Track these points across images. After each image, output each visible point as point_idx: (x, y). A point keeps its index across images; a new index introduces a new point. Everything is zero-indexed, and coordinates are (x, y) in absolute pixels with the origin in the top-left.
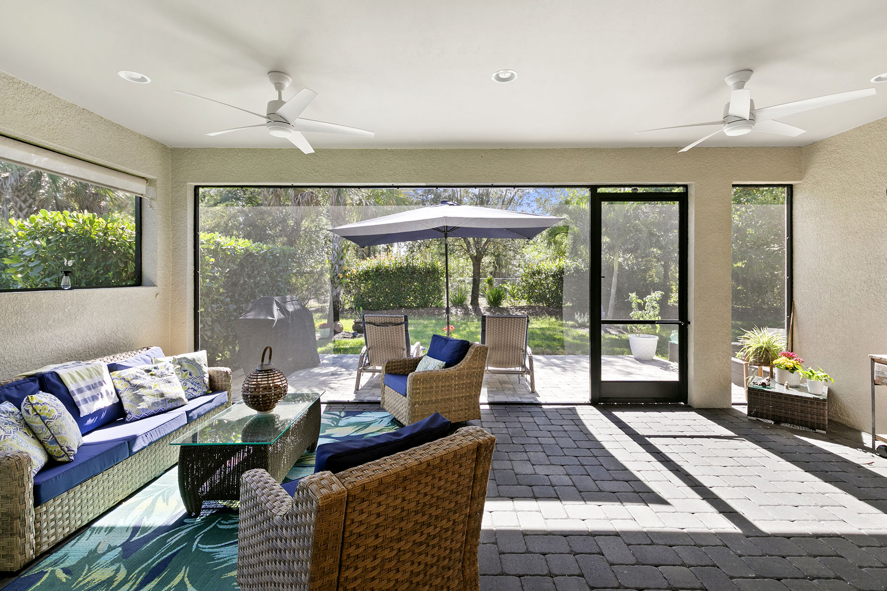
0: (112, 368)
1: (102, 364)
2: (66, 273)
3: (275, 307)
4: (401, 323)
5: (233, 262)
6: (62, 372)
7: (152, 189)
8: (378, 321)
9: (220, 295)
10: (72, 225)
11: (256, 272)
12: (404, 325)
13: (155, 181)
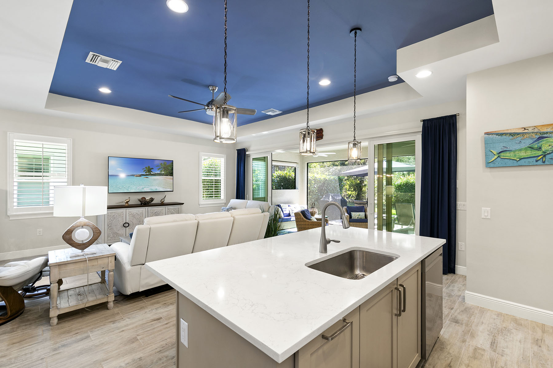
0: (289, 206)
1: (287, 205)
2: (282, 186)
3: (331, 197)
4: (366, 204)
5: (321, 183)
6: (281, 204)
7: (298, 165)
8: (358, 203)
9: (316, 193)
10: (283, 175)
11: (329, 186)
12: (367, 205)
13: (298, 163)
